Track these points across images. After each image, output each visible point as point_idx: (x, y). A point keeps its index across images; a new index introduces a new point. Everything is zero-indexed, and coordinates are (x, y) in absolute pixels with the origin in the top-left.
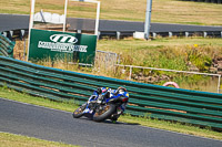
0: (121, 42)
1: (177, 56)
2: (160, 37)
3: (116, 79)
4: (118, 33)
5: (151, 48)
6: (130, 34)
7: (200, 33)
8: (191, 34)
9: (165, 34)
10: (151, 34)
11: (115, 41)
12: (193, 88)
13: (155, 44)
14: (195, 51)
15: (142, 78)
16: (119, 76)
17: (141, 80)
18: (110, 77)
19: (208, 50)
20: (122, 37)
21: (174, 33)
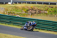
0: (5, 5)
1: (19, 9)
2: (15, 4)
3: (4, 15)
4: (4, 3)
5: (13, 6)
6: (7, 3)
7: (25, 3)
8: (23, 3)
9: (16, 3)
10: (13, 3)
11: (3, 5)
12: (24, 17)
13: (14, 6)
14: (24, 7)
15: (11, 14)
16: (5, 14)
17: (10, 15)
18: (2, 14)
19: (27, 7)
20: (5, 4)
21: (19, 3)
